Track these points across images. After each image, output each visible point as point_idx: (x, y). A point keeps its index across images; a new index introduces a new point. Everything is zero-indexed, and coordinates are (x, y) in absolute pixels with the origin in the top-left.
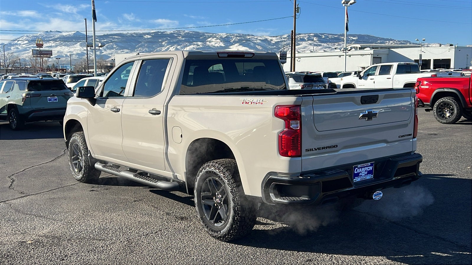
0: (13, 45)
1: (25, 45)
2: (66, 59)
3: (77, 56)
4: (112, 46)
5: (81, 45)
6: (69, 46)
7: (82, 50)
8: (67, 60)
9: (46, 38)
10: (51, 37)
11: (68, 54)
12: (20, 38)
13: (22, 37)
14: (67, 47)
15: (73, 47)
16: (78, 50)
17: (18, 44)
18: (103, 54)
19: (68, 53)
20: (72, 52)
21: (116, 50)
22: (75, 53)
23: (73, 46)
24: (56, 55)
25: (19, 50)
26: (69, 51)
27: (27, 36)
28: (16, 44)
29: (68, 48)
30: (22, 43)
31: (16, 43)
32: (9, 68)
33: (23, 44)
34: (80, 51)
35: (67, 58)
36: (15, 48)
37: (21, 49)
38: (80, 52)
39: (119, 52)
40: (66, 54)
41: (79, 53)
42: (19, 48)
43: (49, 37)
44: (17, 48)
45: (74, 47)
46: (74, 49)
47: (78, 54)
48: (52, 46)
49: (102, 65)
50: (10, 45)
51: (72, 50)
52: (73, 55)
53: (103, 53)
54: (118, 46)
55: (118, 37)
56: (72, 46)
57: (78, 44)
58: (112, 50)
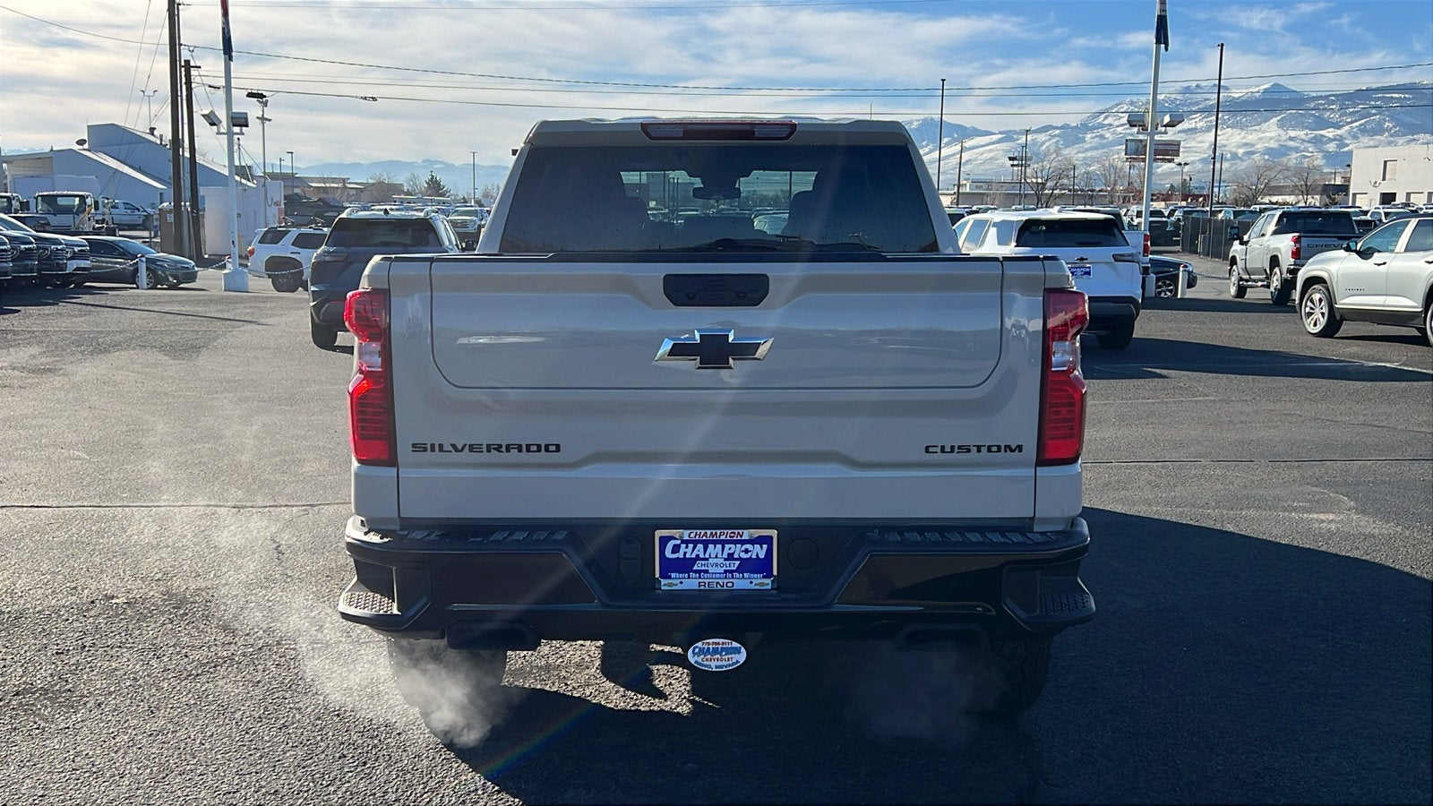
0: (1094, 128)
1: (1122, 128)
2: (1232, 164)
3: (1267, 157)
4: (1380, 124)
5: (1281, 124)
6: (1247, 126)
7: (1284, 137)
8: (1233, 168)
9: (1183, 106)
10: (1197, 103)
11: (1241, 151)
12: (1111, 108)
13: (1118, 105)
14: (1238, 131)
15: (1256, 130)
16: (1271, 139)
17: (1105, 125)
18: (1346, 149)
19: (1240, 147)
20: (1253, 145)
21: (1391, 136)
22: (1260, 146)
23: (1258, 127)
24: (1206, 155)
25: (1105, 141)
26: (1245, 141)
27: (1132, 103)
28: (1101, 126)
29: (1243, 133)
30: (1116, 123)
31: (1099, 123)
32: (1046, 192)
33: (1118, 126)
34: (1279, 140)
35: (1236, 164)
36: (1096, 136)
37: (1111, 138)
38: (1273, 145)
39: (1401, 140)
40: (1234, 150)
41: (1272, 149)
42: (1108, 135)
43: (1191, 104)
44: (1102, 137)
45: (1260, 131)
46: (1261, 135)
47: (1268, 151)
48: (1196, 129)
49: (1309, 184)
50: (1085, 127)
51: (1251, 138)
52: (1253, 153)
53: (1348, 145)
54: (1398, 123)
55: (1403, 96)
56: (1254, 128)
57: (1275, 120)
58: (1378, 137)
